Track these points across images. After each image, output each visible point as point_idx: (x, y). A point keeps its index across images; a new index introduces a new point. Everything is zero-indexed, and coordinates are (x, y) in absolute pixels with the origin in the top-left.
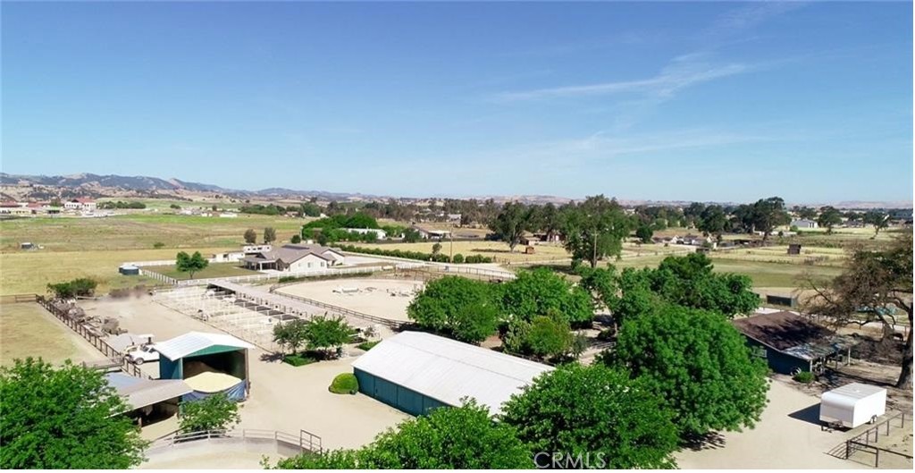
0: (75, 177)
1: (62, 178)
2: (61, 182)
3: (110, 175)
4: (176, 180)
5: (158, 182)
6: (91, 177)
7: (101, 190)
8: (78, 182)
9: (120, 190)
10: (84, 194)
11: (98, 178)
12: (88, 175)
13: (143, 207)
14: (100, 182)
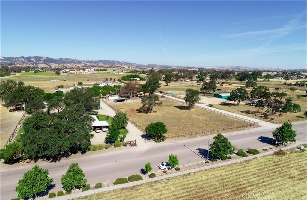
0: (96, 61)
1: (93, 61)
2: (92, 62)
3: (105, 60)
4: (123, 62)
5: (118, 62)
6: (100, 61)
7: (102, 65)
8: (97, 62)
9: (106, 65)
10: (97, 66)
11: (102, 61)
12: (100, 60)
13: (107, 70)
14: (103, 62)
